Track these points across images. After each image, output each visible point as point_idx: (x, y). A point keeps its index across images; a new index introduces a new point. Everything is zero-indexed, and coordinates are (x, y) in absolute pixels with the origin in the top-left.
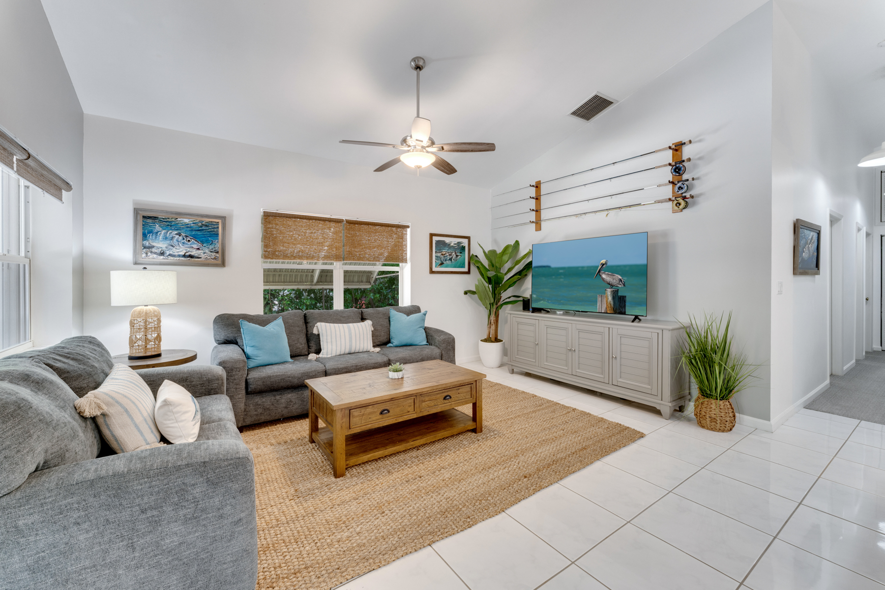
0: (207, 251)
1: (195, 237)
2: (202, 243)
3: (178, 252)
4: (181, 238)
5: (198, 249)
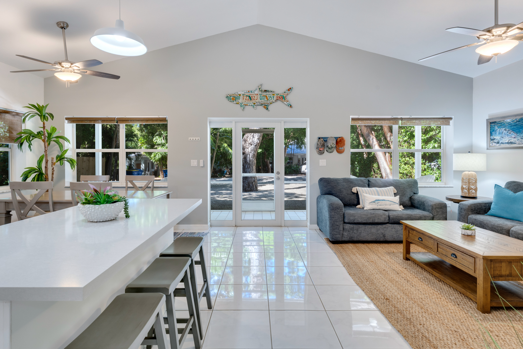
0: (519, 138)
1: (513, 130)
2: (517, 133)
3: (505, 141)
4: (506, 132)
5: (515, 138)
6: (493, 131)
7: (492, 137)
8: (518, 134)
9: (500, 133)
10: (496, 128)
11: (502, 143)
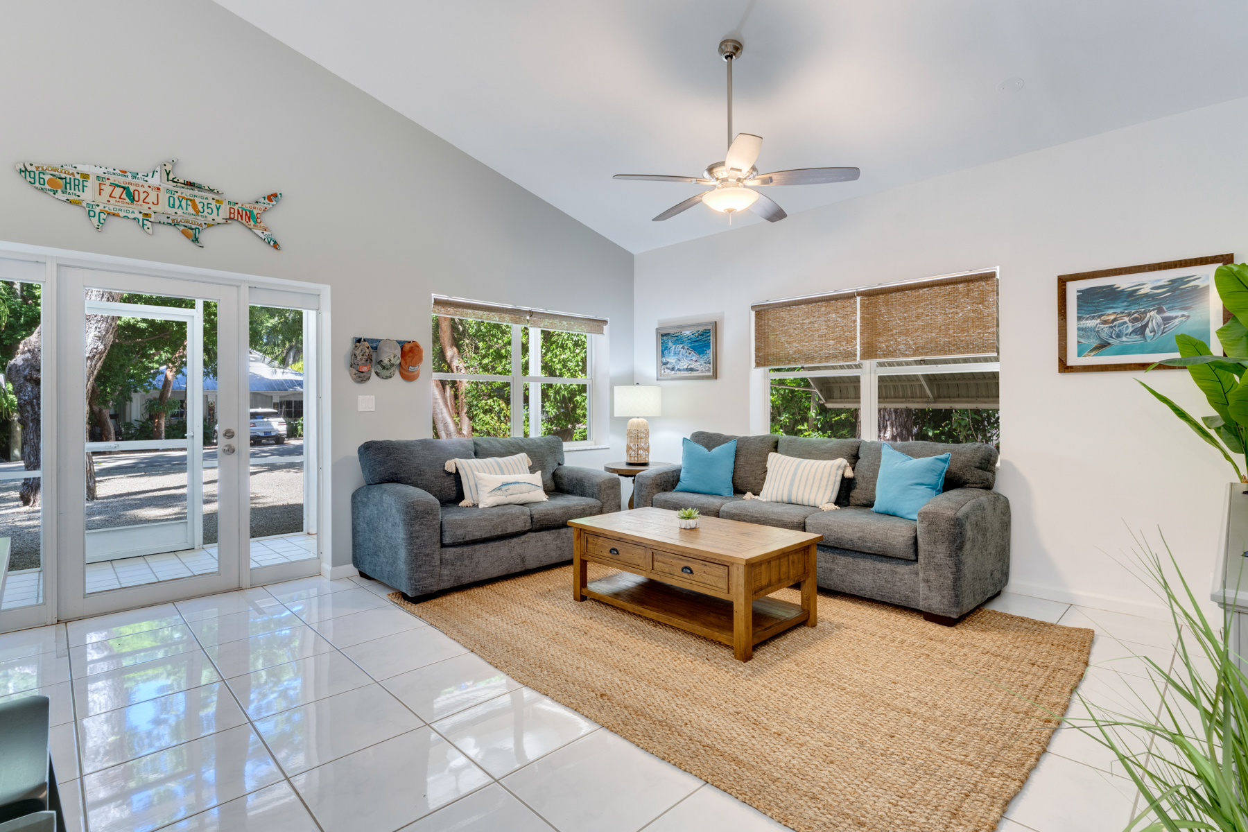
2: (699, 354)
6: (666, 349)
7: (664, 360)
8: (701, 356)
9: (675, 353)
10: (670, 344)
11: (679, 370)
